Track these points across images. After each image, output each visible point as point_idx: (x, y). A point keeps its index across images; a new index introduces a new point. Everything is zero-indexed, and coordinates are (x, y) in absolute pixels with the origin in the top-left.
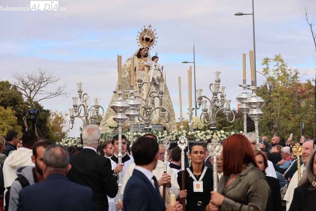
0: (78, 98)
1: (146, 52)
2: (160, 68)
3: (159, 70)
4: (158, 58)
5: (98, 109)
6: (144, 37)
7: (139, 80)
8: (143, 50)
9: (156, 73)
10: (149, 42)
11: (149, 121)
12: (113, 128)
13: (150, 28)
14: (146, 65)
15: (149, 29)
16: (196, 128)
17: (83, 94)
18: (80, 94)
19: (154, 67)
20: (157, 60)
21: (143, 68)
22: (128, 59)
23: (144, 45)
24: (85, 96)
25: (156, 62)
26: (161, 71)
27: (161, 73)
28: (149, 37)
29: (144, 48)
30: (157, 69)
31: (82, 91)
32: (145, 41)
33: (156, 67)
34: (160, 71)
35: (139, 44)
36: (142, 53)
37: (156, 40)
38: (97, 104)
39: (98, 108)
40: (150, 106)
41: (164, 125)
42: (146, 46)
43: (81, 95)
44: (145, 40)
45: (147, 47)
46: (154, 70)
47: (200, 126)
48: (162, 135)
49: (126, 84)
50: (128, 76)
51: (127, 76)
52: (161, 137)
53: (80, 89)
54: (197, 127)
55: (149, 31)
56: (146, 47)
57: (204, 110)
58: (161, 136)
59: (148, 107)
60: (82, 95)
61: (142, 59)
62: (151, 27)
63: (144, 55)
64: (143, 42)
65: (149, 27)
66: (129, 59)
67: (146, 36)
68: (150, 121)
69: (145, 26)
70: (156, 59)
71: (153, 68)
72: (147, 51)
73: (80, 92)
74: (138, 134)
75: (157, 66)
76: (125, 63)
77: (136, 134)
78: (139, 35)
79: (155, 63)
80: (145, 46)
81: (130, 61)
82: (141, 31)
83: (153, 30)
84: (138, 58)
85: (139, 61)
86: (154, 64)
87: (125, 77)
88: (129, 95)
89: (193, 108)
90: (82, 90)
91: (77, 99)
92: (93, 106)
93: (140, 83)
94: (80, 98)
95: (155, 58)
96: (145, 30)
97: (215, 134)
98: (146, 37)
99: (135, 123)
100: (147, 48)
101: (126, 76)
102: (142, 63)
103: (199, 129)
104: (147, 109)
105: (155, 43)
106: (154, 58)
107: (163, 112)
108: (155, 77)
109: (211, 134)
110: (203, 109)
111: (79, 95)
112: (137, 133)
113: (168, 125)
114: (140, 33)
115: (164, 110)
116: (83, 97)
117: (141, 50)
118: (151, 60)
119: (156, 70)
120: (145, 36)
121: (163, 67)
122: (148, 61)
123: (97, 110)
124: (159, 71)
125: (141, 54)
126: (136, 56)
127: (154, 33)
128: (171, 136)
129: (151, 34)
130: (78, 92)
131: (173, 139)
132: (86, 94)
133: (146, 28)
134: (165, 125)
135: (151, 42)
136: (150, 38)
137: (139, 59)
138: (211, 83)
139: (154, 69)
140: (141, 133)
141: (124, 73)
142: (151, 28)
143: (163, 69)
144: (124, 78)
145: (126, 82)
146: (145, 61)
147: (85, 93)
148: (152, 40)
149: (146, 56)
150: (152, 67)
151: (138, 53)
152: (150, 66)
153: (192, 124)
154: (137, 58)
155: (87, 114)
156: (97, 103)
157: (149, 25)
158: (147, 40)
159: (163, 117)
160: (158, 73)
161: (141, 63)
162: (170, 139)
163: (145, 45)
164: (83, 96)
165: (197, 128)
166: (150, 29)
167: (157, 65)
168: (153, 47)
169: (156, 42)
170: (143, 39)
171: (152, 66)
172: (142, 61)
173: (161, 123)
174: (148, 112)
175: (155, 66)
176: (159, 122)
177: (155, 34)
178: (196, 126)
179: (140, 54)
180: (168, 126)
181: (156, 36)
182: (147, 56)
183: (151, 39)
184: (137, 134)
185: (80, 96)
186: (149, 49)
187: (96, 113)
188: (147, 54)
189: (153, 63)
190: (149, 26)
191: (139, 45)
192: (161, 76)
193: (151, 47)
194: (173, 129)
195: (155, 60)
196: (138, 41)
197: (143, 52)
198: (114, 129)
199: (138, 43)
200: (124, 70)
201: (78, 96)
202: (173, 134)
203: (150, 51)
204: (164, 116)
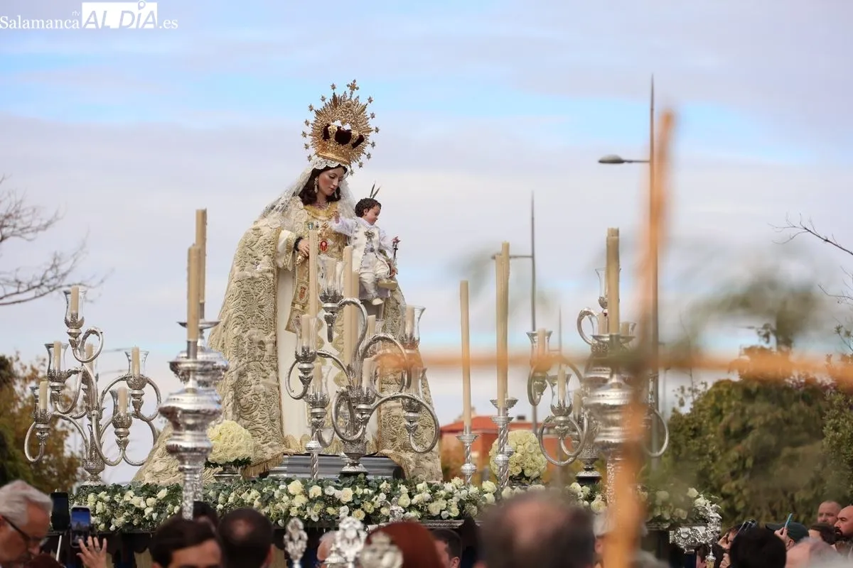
0: (66, 347)
1: (335, 182)
2: (388, 243)
3: (381, 251)
4: (380, 205)
5: (140, 389)
6: (329, 125)
7: (328, 291)
8: (325, 176)
9: (373, 264)
10: (349, 145)
11: (360, 446)
12: (216, 465)
13: (352, 93)
14: (336, 233)
15: (348, 98)
16: (516, 474)
17: (83, 330)
18: (73, 331)
19: (365, 239)
20: (377, 214)
21: (324, 244)
22: (270, 207)
23: (329, 155)
24: (92, 337)
25: (372, 221)
26: (390, 255)
27: (390, 264)
28: (347, 127)
29: (327, 168)
30: (376, 247)
31: (82, 320)
32: (332, 143)
33: (371, 241)
34: (385, 254)
35: (312, 151)
36: (321, 185)
37: (372, 137)
38: (136, 373)
39: (141, 387)
40: (368, 389)
41: (397, 460)
42: (336, 160)
43: (75, 335)
44: (333, 139)
45: (339, 166)
46: (366, 252)
47: (532, 465)
48: (411, 497)
49: (262, 303)
50: (269, 271)
51: (264, 271)
52: (407, 505)
53: (74, 312)
54: (523, 470)
55: (348, 106)
56: (337, 164)
57: (560, 407)
58: (409, 503)
59: (363, 393)
60: (81, 337)
61: (320, 207)
62: (358, 89)
63: (328, 192)
64: (324, 145)
65: (348, 91)
66: (272, 208)
67: (338, 123)
68: (365, 444)
69: (333, 87)
70: (371, 210)
71: (360, 245)
72: (339, 181)
73: (73, 323)
74: (327, 492)
75: (376, 238)
76: (256, 222)
77: (319, 494)
78: (312, 117)
79: (368, 225)
80: (332, 160)
81: (275, 215)
82: (319, 106)
83: (363, 101)
84: (306, 203)
85: (310, 217)
86: (362, 230)
87: (257, 276)
88: (270, 342)
89: (509, 398)
90: (83, 318)
91: (62, 350)
92: (122, 379)
93: (329, 305)
94: (74, 344)
95: (369, 208)
96: (336, 101)
97: (598, 496)
98: (339, 128)
99: (289, 447)
100: (341, 169)
101: (259, 273)
102: (320, 224)
103: (527, 475)
104: (358, 400)
105: (368, 149)
106: (366, 207)
107: (411, 415)
108: (368, 278)
109: (586, 499)
110: (556, 405)
111: (70, 334)
112: (322, 487)
113: (411, 460)
114: (318, 113)
115: (416, 404)
116: (83, 343)
117: (316, 173)
118: (353, 213)
119: (372, 250)
120: (333, 122)
121: (398, 241)
122: (342, 218)
123: (136, 392)
124: (381, 257)
125: (316, 190)
126: (299, 198)
127: (368, 112)
128: (442, 504)
129: (356, 116)
130: (67, 323)
131: (450, 511)
132: (94, 332)
133: (339, 93)
134: (401, 458)
135: (355, 145)
136: (353, 132)
137: (307, 207)
138: (586, 310)
139: (363, 247)
140: (337, 488)
141: (254, 260)
142: (356, 93)
143: (396, 249)
144: (253, 278)
145: (261, 294)
146: (330, 219)
147: (93, 329)
148: (361, 139)
149: (336, 196)
150: (356, 238)
151: (305, 184)
152: (350, 235)
153: (506, 458)
154: (301, 205)
155: (97, 408)
156: (136, 366)
157: (350, 82)
158: (343, 137)
159: (409, 431)
160: (379, 263)
161: (315, 224)
162: (441, 511)
163: (333, 157)
164: (85, 338)
165: (522, 474)
166: (353, 99)
167: (376, 232)
168: (360, 166)
169: (373, 145)
170: (326, 134)
171: (356, 235)
172: (318, 215)
173: (385, 451)
174: (362, 414)
175: (369, 235)
176: (378, 447)
177: (369, 116)
178: (517, 464)
179: (314, 189)
180: (410, 462)
181: (372, 124)
182: (339, 198)
183: (355, 133)
184: (323, 492)
185: (72, 339)
186: (345, 170)
187: (134, 404)
188: (338, 190)
189: (360, 224)
190: (348, 86)
191: (310, 158)
192: (389, 276)
193: (355, 165)
194: (428, 473)
195: (370, 214)
196: (309, 140)
197: (326, 182)
198: (220, 469)
199: (307, 147)
200: (254, 247)
201: (66, 339)
202: (449, 496)
203: (349, 179)
204: (416, 427)
